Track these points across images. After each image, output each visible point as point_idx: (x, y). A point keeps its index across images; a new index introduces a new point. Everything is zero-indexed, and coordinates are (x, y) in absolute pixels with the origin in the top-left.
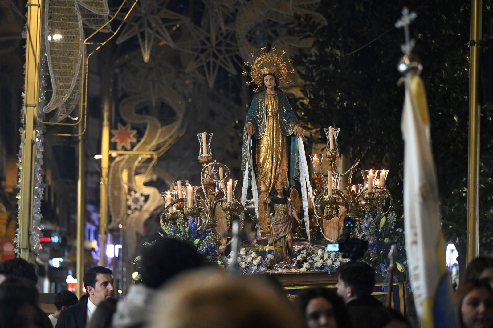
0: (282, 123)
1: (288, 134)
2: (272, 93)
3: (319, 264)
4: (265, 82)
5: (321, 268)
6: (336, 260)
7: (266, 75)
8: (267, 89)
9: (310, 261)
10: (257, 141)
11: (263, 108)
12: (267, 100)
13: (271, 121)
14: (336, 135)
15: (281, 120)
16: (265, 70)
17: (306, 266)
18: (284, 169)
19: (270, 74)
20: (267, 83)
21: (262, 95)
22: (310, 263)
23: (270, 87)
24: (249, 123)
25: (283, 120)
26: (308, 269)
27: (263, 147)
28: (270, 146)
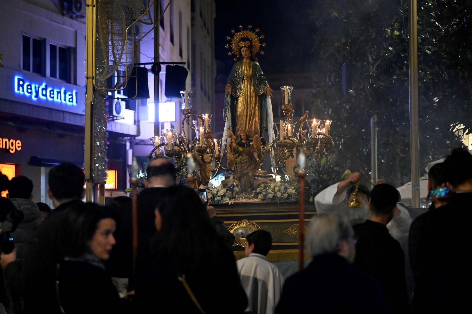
0: (255, 85)
1: (260, 93)
2: (248, 61)
3: (271, 196)
4: (242, 53)
5: (272, 199)
6: (284, 193)
7: (242, 47)
8: (244, 58)
9: (264, 193)
10: (235, 99)
11: (240, 73)
12: (243, 67)
13: (246, 83)
14: (291, 92)
15: (254, 82)
16: (242, 43)
17: (260, 196)
18: (256, 120)
19: (245, 47)
20: (243, 54)
21: (239, 63)
22: (264, 195)
23: (246, 57)
24: (229, 84)
25: (255, 82)
26: (262, 200)
27: (240, 104)
28: (245, 103)
